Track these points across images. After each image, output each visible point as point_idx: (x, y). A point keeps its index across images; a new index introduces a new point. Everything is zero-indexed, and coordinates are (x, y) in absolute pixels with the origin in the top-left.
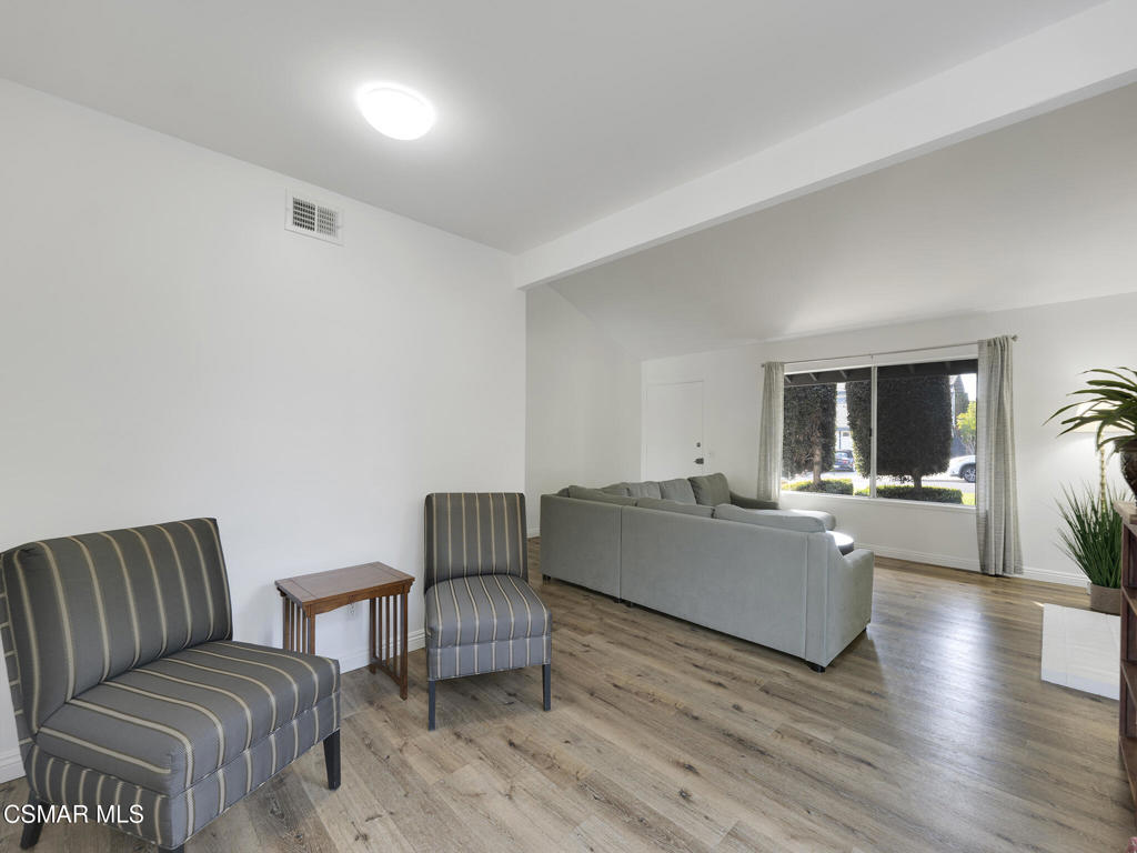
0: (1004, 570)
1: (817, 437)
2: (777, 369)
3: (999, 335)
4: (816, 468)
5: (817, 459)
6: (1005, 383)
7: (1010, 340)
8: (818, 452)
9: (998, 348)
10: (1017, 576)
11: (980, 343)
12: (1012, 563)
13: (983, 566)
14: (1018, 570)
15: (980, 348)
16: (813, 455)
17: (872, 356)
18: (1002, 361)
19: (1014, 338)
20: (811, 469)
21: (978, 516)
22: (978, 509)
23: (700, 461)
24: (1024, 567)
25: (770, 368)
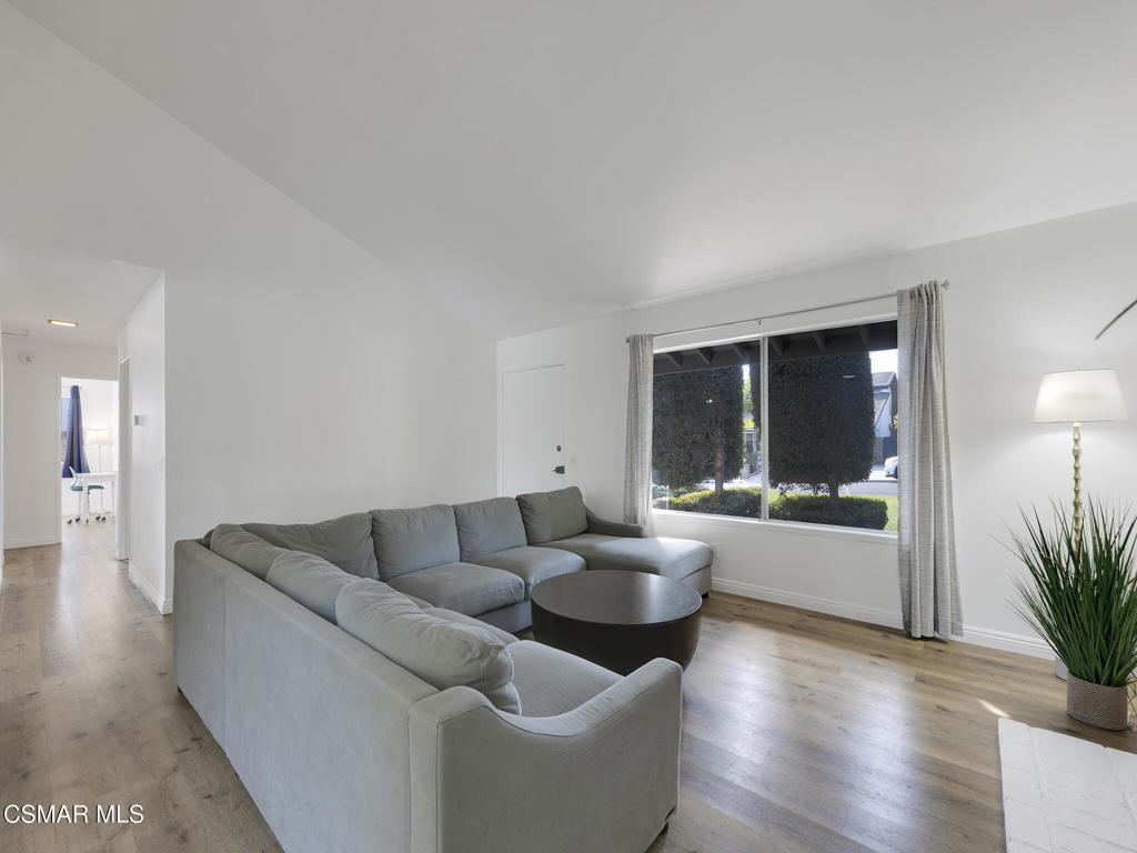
0: (936, 628)
1: (718, 436)
2: (643, 343)
3: (925, 282)
4: (718, 475)
5: (719, 463)
6: (934, 352)
7: (940, 289)
8: (719, 456)
9: (924, 299)
10: (954, 638)
11: (900, 295)
12: (947, 617)
13: (908, 623)
14: (957, 629)
15: (900, 302)
16: (713, 459)
17: (759, 320)
18: (929, 320)
19: (945, 285)
20: (713, 476)
21: (900, 550)
22: (900, 539)
23: (560, 470)
24: (964, 626)
25: (635, 343)
